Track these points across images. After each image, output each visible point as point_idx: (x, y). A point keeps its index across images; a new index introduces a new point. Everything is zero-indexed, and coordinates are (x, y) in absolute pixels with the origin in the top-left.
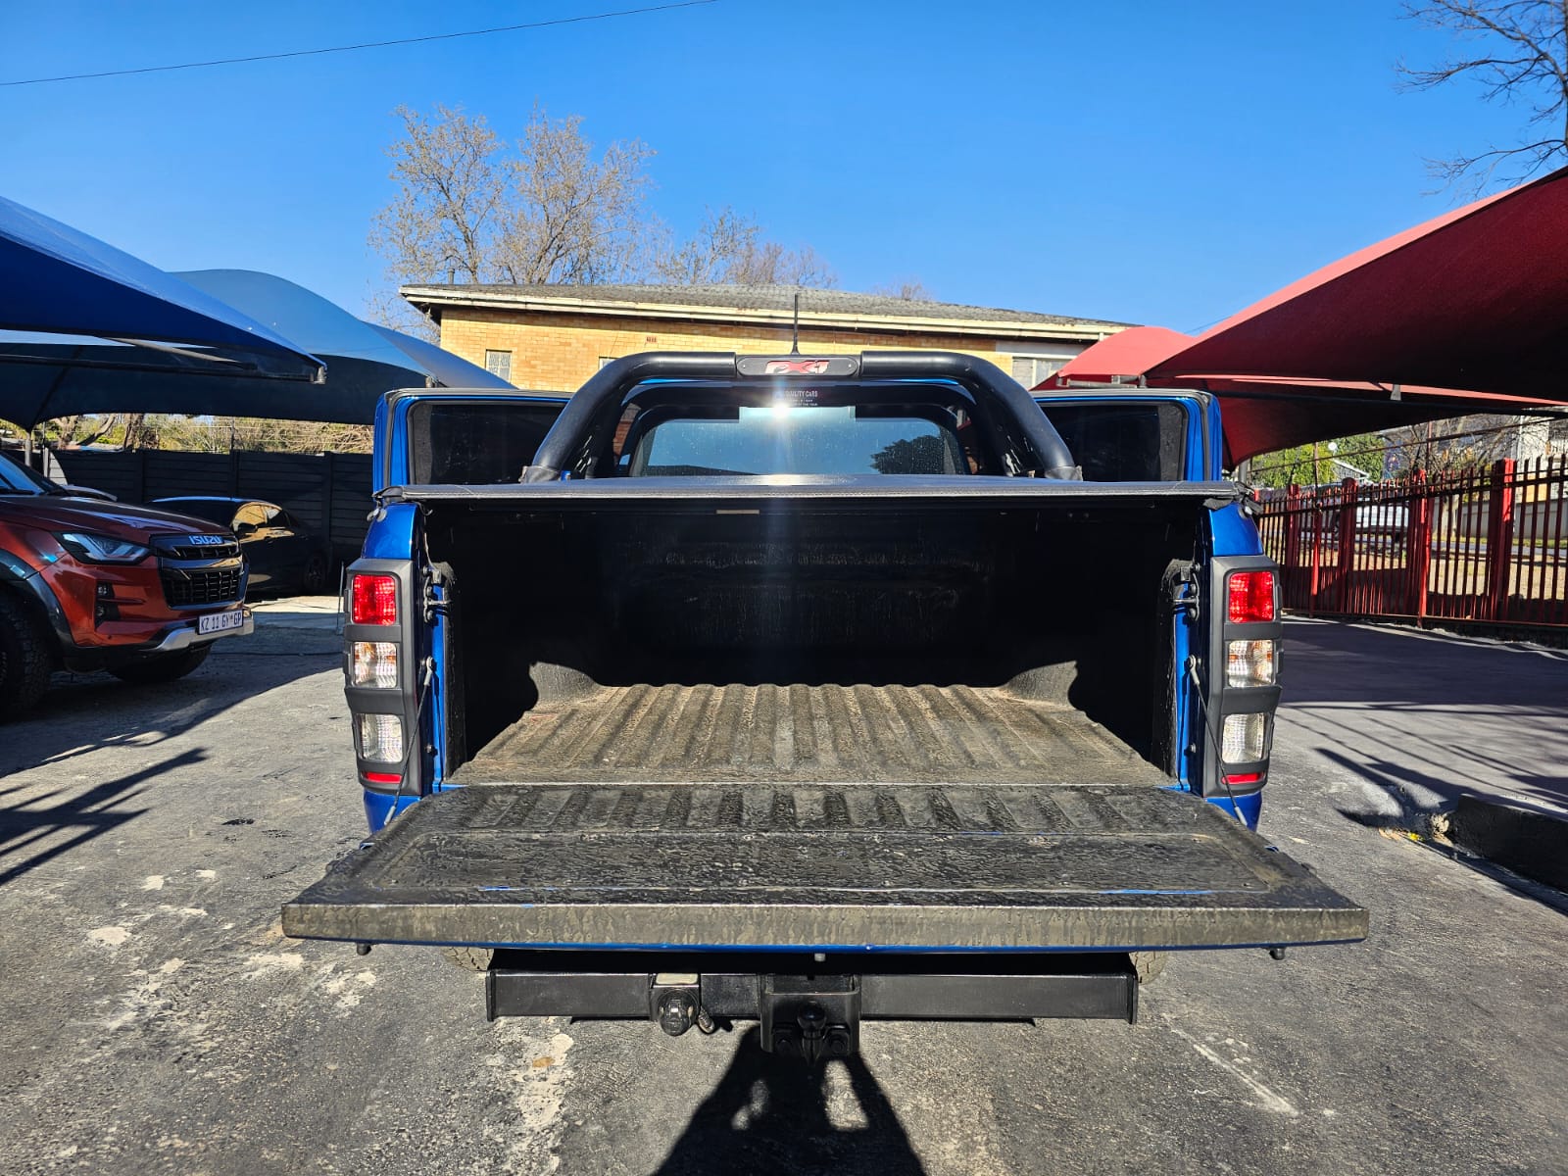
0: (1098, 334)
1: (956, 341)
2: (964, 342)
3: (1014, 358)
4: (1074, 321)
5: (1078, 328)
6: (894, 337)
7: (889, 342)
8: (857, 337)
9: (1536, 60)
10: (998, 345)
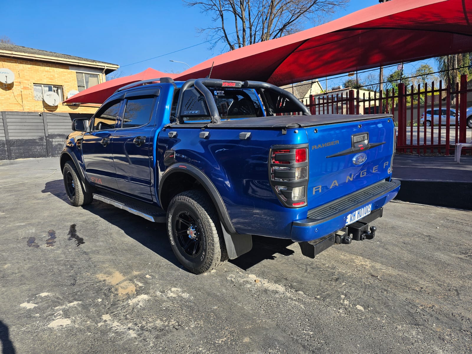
0: (104, 66)
1: (54, 65)
2: (57, 65)
3: (76, 72)
4: (94, 61)
5: (97, 64)
6: (28, 62)
7: (26, 63)
8: (12, 60)
9: (213, 5)
10: (70, 67)
